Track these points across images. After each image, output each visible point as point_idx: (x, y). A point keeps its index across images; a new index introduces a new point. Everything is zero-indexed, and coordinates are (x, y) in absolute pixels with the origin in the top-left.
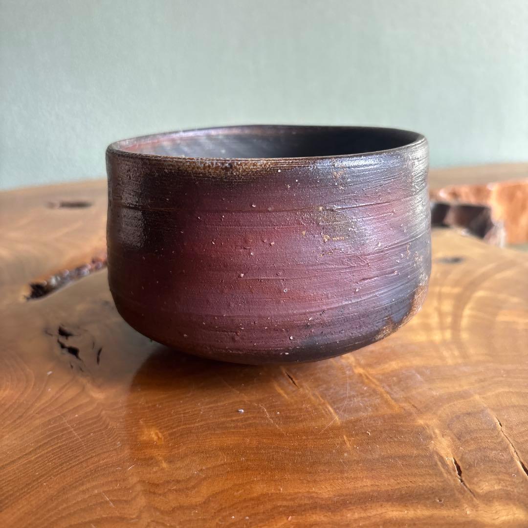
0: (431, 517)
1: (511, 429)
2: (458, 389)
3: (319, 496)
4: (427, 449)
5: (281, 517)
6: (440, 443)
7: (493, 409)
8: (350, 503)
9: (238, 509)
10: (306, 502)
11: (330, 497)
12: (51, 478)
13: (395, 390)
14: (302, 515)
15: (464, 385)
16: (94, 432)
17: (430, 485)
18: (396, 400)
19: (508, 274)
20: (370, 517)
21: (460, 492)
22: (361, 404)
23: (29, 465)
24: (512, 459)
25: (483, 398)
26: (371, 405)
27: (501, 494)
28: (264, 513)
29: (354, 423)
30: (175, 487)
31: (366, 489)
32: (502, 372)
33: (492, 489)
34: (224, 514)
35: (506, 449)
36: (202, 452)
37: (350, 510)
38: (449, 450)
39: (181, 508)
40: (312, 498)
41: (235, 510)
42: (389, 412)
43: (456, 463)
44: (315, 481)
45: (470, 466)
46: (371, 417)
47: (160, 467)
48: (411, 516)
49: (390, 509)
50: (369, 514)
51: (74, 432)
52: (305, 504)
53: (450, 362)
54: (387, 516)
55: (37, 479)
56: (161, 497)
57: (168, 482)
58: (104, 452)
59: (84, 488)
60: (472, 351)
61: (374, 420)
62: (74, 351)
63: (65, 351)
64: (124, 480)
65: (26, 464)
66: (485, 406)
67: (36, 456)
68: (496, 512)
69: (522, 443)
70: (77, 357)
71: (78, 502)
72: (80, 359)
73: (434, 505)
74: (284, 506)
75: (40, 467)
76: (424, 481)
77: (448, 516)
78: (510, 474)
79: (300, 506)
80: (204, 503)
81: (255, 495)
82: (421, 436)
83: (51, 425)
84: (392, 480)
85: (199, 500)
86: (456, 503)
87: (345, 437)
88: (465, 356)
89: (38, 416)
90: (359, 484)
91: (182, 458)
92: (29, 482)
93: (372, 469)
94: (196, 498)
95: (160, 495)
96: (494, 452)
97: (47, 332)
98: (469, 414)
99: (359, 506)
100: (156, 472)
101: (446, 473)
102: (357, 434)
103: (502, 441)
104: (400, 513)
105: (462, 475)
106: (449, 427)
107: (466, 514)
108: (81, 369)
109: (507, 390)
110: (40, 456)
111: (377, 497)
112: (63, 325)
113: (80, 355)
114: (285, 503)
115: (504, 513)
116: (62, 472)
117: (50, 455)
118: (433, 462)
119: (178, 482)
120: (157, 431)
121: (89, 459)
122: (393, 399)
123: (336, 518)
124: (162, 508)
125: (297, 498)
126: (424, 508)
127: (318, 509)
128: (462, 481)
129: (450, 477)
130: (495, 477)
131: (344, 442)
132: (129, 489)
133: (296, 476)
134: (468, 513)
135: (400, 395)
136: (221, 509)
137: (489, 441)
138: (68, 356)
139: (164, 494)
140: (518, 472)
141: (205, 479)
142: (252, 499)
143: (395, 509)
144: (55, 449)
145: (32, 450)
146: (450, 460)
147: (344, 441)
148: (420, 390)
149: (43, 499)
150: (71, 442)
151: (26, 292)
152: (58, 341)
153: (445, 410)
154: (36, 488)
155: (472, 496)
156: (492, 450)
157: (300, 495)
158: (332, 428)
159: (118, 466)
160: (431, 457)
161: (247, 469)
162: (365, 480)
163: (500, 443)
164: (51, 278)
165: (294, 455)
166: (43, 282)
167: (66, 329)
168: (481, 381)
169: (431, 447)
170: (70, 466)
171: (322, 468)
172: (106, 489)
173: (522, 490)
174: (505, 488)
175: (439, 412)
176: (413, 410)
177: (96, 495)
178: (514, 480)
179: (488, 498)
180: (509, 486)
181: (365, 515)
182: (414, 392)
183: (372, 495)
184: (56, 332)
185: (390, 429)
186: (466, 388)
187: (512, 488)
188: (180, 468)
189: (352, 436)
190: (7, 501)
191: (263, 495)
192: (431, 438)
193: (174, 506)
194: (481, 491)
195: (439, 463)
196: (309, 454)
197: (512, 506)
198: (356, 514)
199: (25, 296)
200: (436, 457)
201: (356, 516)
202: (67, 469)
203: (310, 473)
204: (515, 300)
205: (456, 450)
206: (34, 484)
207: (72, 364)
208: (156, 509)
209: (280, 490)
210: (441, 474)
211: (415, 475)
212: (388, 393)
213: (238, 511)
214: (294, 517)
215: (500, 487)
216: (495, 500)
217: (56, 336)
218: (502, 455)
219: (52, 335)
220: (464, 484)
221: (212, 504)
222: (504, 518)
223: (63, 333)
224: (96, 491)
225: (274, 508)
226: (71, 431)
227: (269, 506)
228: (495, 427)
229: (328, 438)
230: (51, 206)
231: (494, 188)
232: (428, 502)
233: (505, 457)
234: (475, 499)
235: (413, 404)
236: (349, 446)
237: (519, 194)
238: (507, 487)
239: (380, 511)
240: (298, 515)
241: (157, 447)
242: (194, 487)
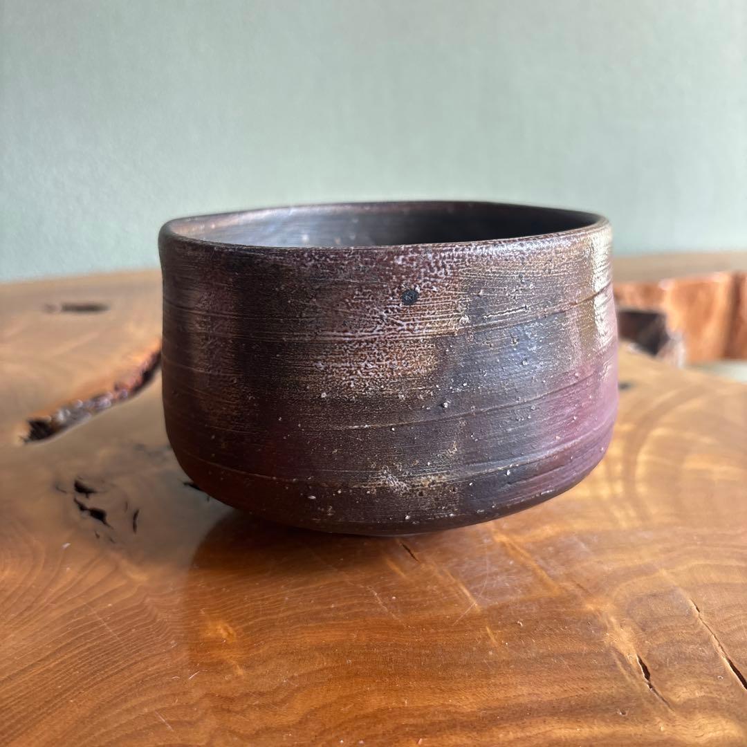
0: (613, 736)
1: (712, 614)
2: (637, 562)
3: (458, 710)
4: (601, 644)
5: (408, 740)
6: (619, 635)
7: (686, 589)
8: (502, 719)
9: (348, 730)
10: (442, 718)
11: (475, 712)
12: (80, 693)
13: (552, 564)
14: (437, 737)
15: (645, 557)
16: (137, 628)
17: (609, 692)
18: (554, 578)
19: (695, 404)
20: (530, 737)
21: (650, 702)
22: (507, 584)
23: (46, 675)
24: (716, 656)
25: (672, 573)
26: (521, 586)
27: (704, 703)
28: (384, 734)
29: (500, 609)
30: (257, 702)
31: (521, 700)
32: (695, 538)
33: (692, 697)
34: (329, 737)
35: (707, 642)
36: (292, 653)
37: (502, 728)
38: (631, 645)
39: (268, 730)
40: (448, 712)
41: (344, 732)
42: (546, 594)
43: (641, 662)
44: (451, 689)
45: (661, 665)
46: (522, 602)
47: (234, 675)
48: (586, 735)
49: (557, 726)
50: (528, 734)
51: (108, 628)
52: (440, 722)
53: (624, 525)
54: (554, 736)
55: (60, 695)
56: (238, 716)
57: (247, 695)
58: (154, 655)
59: (129, 705)
60: (653, 510)
61: (526, 606)
62: (98, 515)
63: (86, 514)
64: (184, 693)
65: (42, 674)
66: (676, 584)
67: (57, 662)
68: (700, 728)
69: (728, 634)
70: (105, 523)
71: (121, 725)
72: (109, 526)
73: (616, 720)
74: (411, 725)
75: (63, 678)
76: (600, 688)
77: (635, 734)
78: (714, 676)
79: (433, 724)
80: (300, 722)
81: (370, 710)
82: (591, 627)
83: (75, 618)
84: (557, 687)
85: (292, 718)
86: (645, 717)
87: (488, 629)
88: (644, 517)
89: (54, 606)
90: (512, 693)
91: (264, 662)
92: (49, 698)
93: (529, 673)
94: (289, 716)
95: (237, 713)
96: (691, 647)
97: (57, 487)
98: (654, 596)
99: (514, 723)
100: (229, 682)
101: (629, 676)
102: (504, 626)
103: (702, 631)
104: (571, 731)
105: (651, 677)
106: (628, 614)
107: (660, 730)
108: (111, 540)
109: (702, 562)
110: (62, 663)
111: (537, 710)
112: (80, 478)
113: (108, 519)
114: (412, 721)
115: (710, 728)
116: (95, 684)
117: (76, 661)
118: (610, 661)
119: (261, 694)
120: (227, 625)
121: (131, 665)
122: (550, 576)
123: (483, 740)
124: (241, 732)
125: (429, 713)
126: (604, 724)
127: (458, 728)
128: (651, 687)
129: (634, 681)
130: (695, 680)
131: (487, 637)
132: (193, 705)
133: (424, 683)
134: (662, 729)
135: (560, 571)
136: (324, 731)
137: (684, 631)
138: (91, 522)
139: (243, 712)
140: (725, 673)
141: (298, 690)
142: (366, 717)
143: (563, 726)
144: (82, 652)
145: (51, 655)
146: (633, 658)
147: (487, 635)
148: (585, 564)
149: (72, 722)
150: (105, 642)
151: (22, 431)
152: (75, 501)
153: (622, 591)
154: (60, 707)
155: (666, 706)
156: (688, 643)
157: (432, 709)
158: (471, 618)
159: (175, 673)
160: (607, 654)
161: (356, 675)
162: (519, 687)
163: (699, 634)
164: (57, 413)
165: (420, 655)
166: (46, 417)
167: (86, 483)
168: (669, 551)
169: (606, 641)
170: (106, 676)
171: (459, 671)
172: (159, 707)
173: (732, 696)
174: (710, 695)
175: (614, 594)
176: (578, 592)
177: (146, 716)
178: (720, 683)
179: (688, 709)
180: (715, 693)
181: (522, 735)
182: (577, 567)
183: (531, 708)
184: (72, 488)
185: (549, 618)
186: (648, 560)
187: (719, 695)
188: (263, 676)
189: (497, 627)
190: (19, 726)
191: (381, 710)
192: (605, 629)
193: (257, 728)
194: (678, 700)
195: (619, 663)
196: (440, 653)
197: (720, 718)
198: (511, 733)
199: (21, 438)
200: (614, 655)
201: (511, 736)
202: (102, 680)
203: (444, 679)
204: (707, 440)
205: (640, 645)
206: (56, 702)
207: (98, 533)
208: (233, 733)
209: (403, 703)
210: (623, 677)
211: (588, 680)
212: (542, 568)
213: (348, 733)
214: (425, 739)
215: (703, 694)
216: (697, 711)
217: (71, 494)
218: (703, 652)
219: (64, 492)
220: (654, 690)
221: (311, 725)
222: (710, 735)
223: (80, 488)
224: (146, 710)
225: (397, 728)
226: (104, 627)
227: (390, 725)
228: (691, 612)
229: (465, 631)
230: (50, 309)
231: (668, 287)
232: (606, 715)
233: (707, 653)
234: (669, 710)
235: (578, 583)
236: (494, 641)
237: (702, 296)
238: (711, 693)
239: (543, 728)
240: (431, 737)
241: (227, 646)
242: (283, 701)
